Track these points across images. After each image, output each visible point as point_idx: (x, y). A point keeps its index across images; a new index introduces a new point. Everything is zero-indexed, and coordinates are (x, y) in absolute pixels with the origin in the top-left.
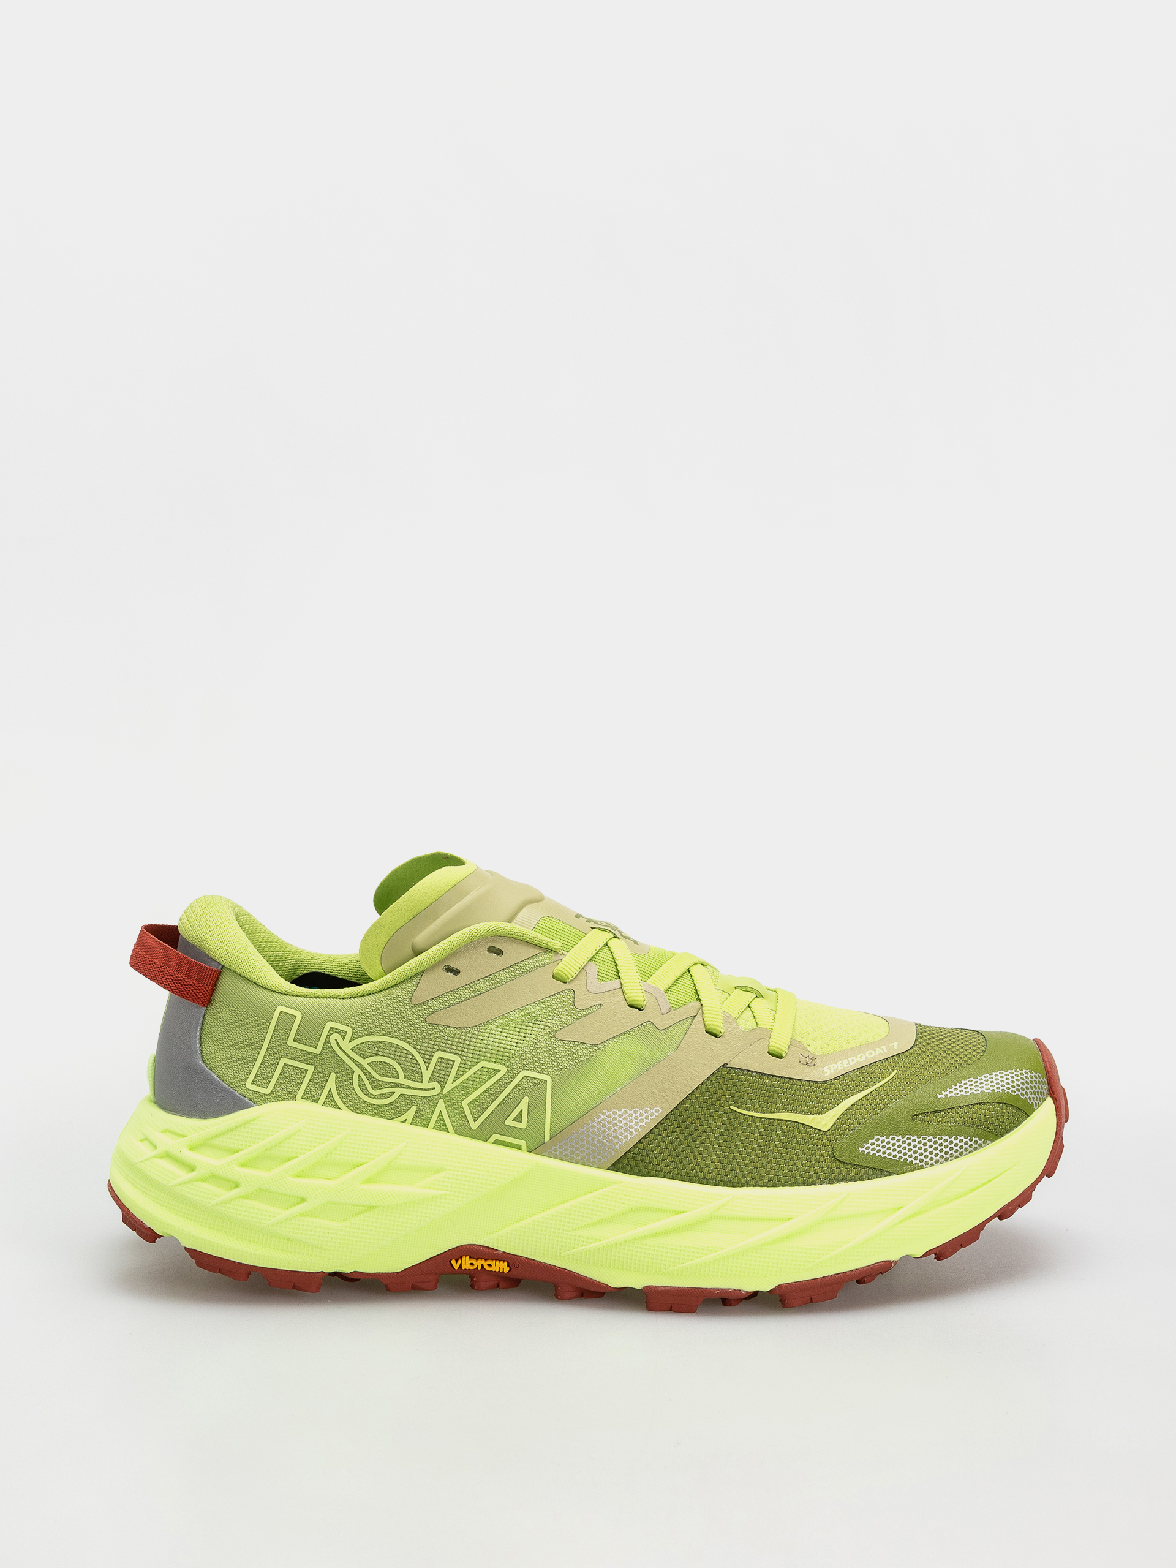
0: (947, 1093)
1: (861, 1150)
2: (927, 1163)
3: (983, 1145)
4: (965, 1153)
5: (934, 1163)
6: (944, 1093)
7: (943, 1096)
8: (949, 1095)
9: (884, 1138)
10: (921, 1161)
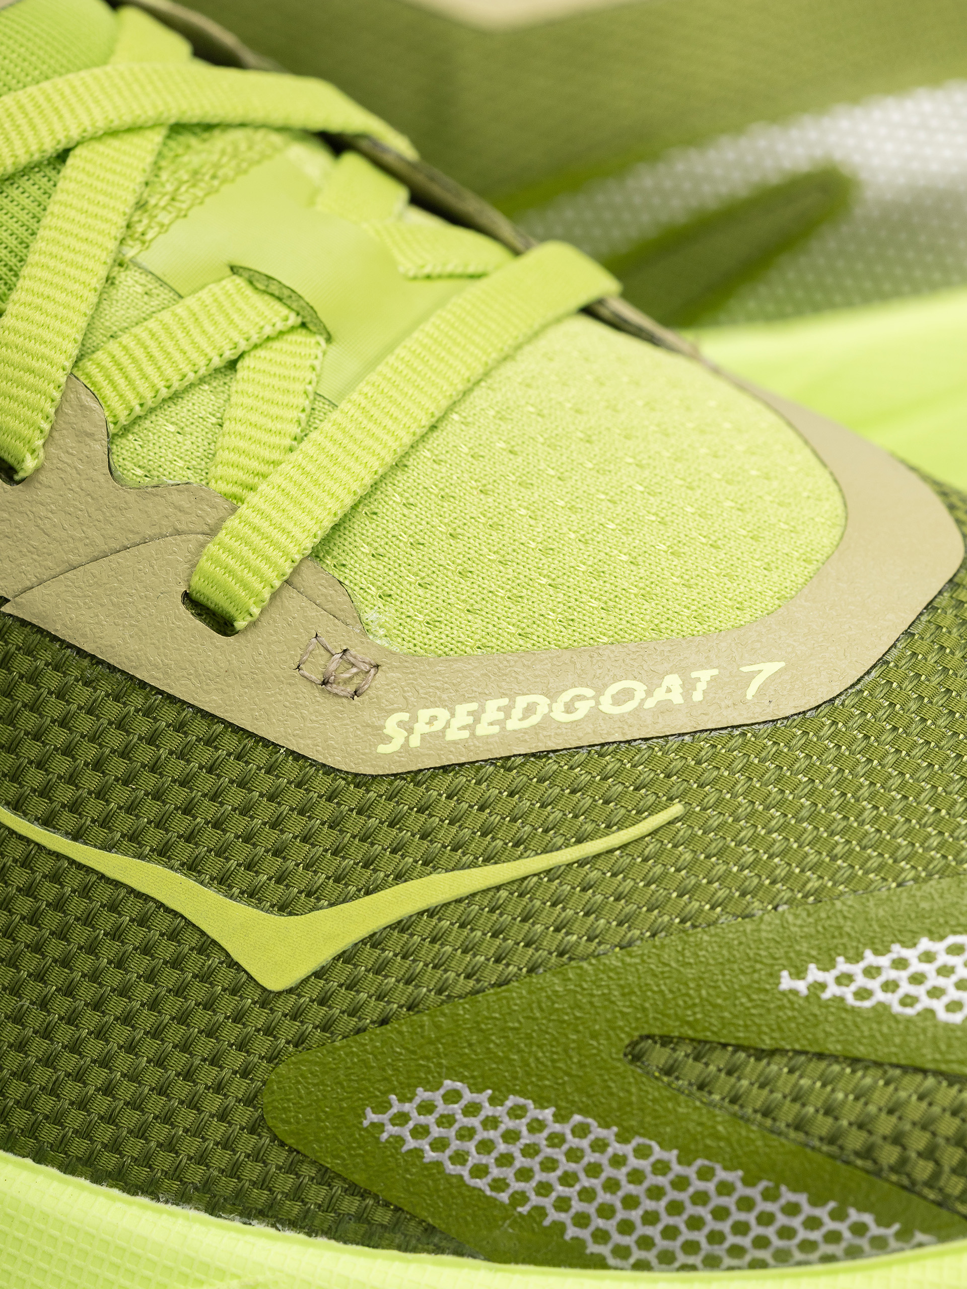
0: (828, 977)
1: (372, 1117)
2: (622, 1252)
3: (893, 1243)
4: (798, 1256)
5: (654, 1262)
6: (814, 974)
7: (801, 986)
8: (833, 990)
9: (483, 1097)
10: (601, 1236)
